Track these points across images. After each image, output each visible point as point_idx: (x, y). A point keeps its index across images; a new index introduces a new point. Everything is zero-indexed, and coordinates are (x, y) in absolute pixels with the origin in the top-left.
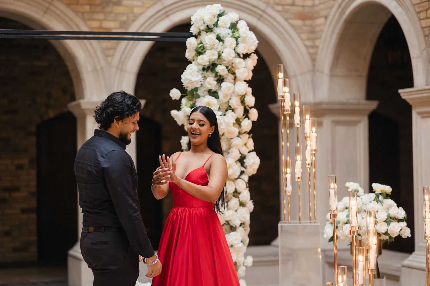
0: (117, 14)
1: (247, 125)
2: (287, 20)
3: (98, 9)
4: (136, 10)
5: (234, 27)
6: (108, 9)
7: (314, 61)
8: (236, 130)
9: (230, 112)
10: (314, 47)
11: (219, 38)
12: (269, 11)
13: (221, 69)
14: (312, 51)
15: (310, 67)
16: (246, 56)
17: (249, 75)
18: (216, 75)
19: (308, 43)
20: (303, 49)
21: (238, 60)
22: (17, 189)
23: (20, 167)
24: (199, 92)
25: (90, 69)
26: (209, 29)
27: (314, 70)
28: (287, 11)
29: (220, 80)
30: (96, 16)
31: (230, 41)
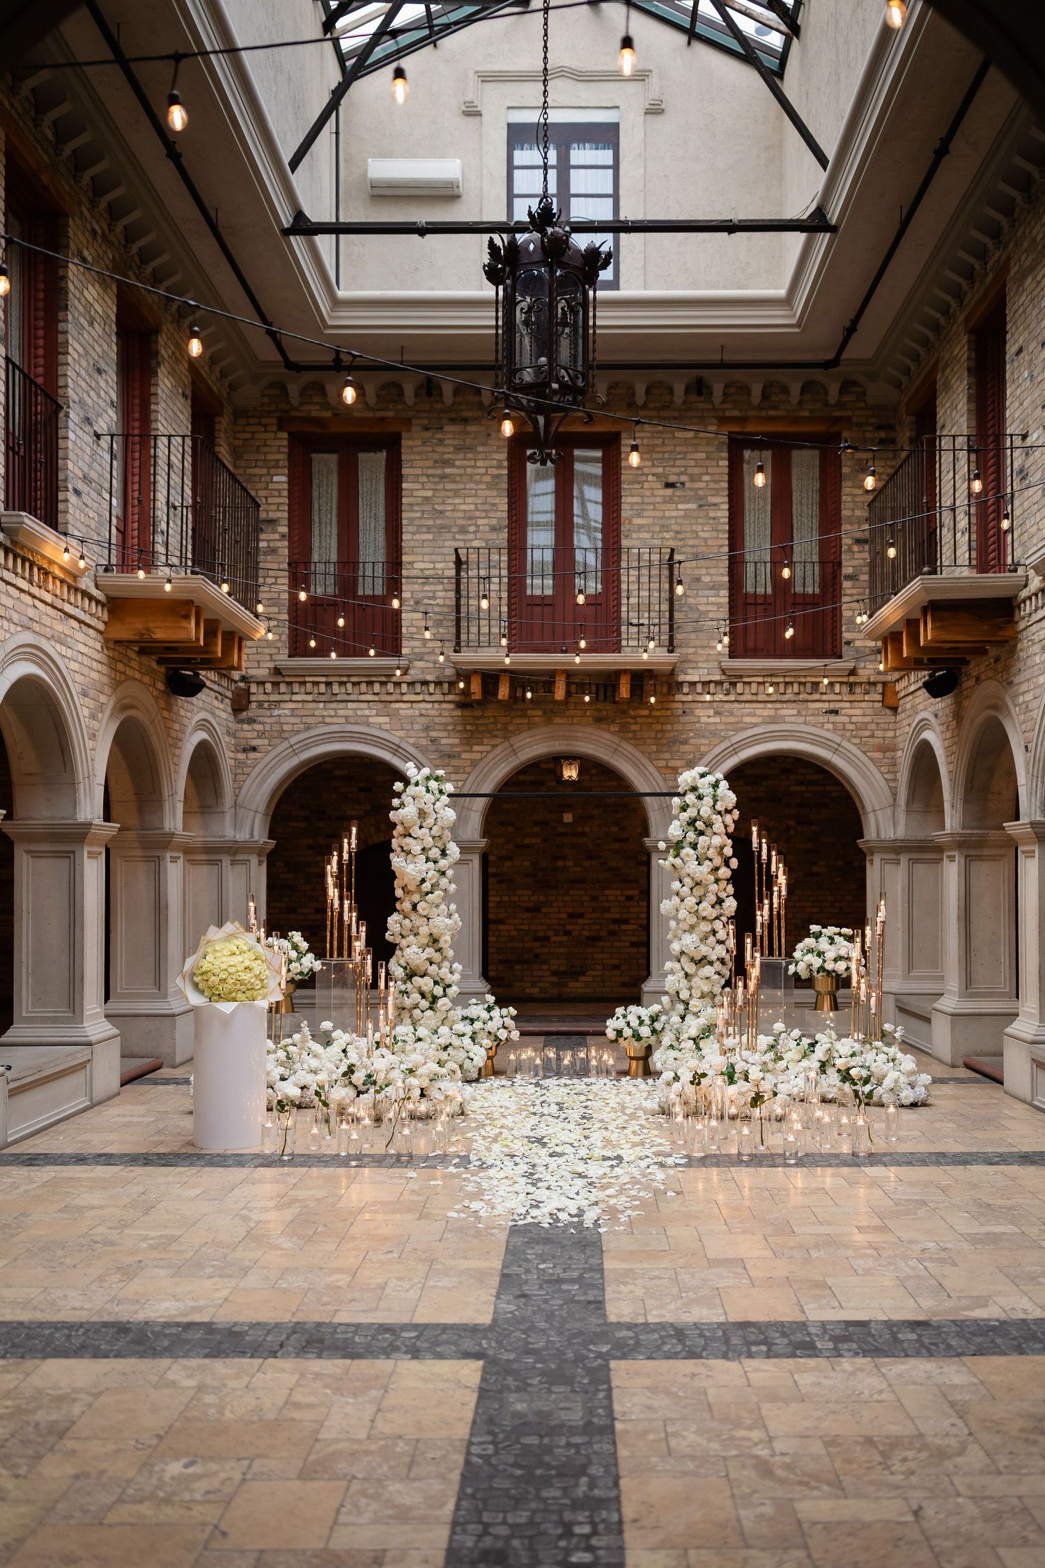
0: (683, 753)
1: (724, 873)
2: (865, 753)
3: (665, 749)
4: (703, 749)
5: (716, 785)
6: (675, 749)
7: (895, 795)
8: (712, 878)
9: (707, 862)
10: (895, 780)
11: (700, 798)
12: (845, 744)
13: (699, 825)
14: (892, 784)
15: (891, 801)
16: (728, 811)
17: (731, 829)
18: (696, 829)
19: (888, 776)
20: (883, 784)
21: (714, 817)
22: (626, 922)
23: (630, 898)
24: (685, 844)
25: (656, 807)
26: (694, 789)
27: (894, 804)
28: (865, 744)
29: (701, 833)
30: (662, 756)
31: (708, 801)
